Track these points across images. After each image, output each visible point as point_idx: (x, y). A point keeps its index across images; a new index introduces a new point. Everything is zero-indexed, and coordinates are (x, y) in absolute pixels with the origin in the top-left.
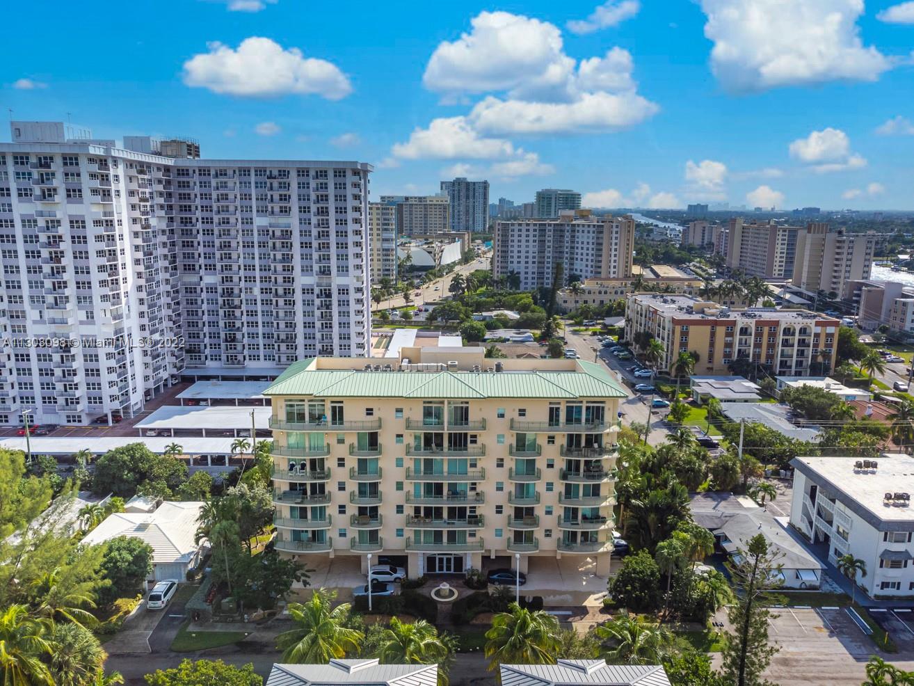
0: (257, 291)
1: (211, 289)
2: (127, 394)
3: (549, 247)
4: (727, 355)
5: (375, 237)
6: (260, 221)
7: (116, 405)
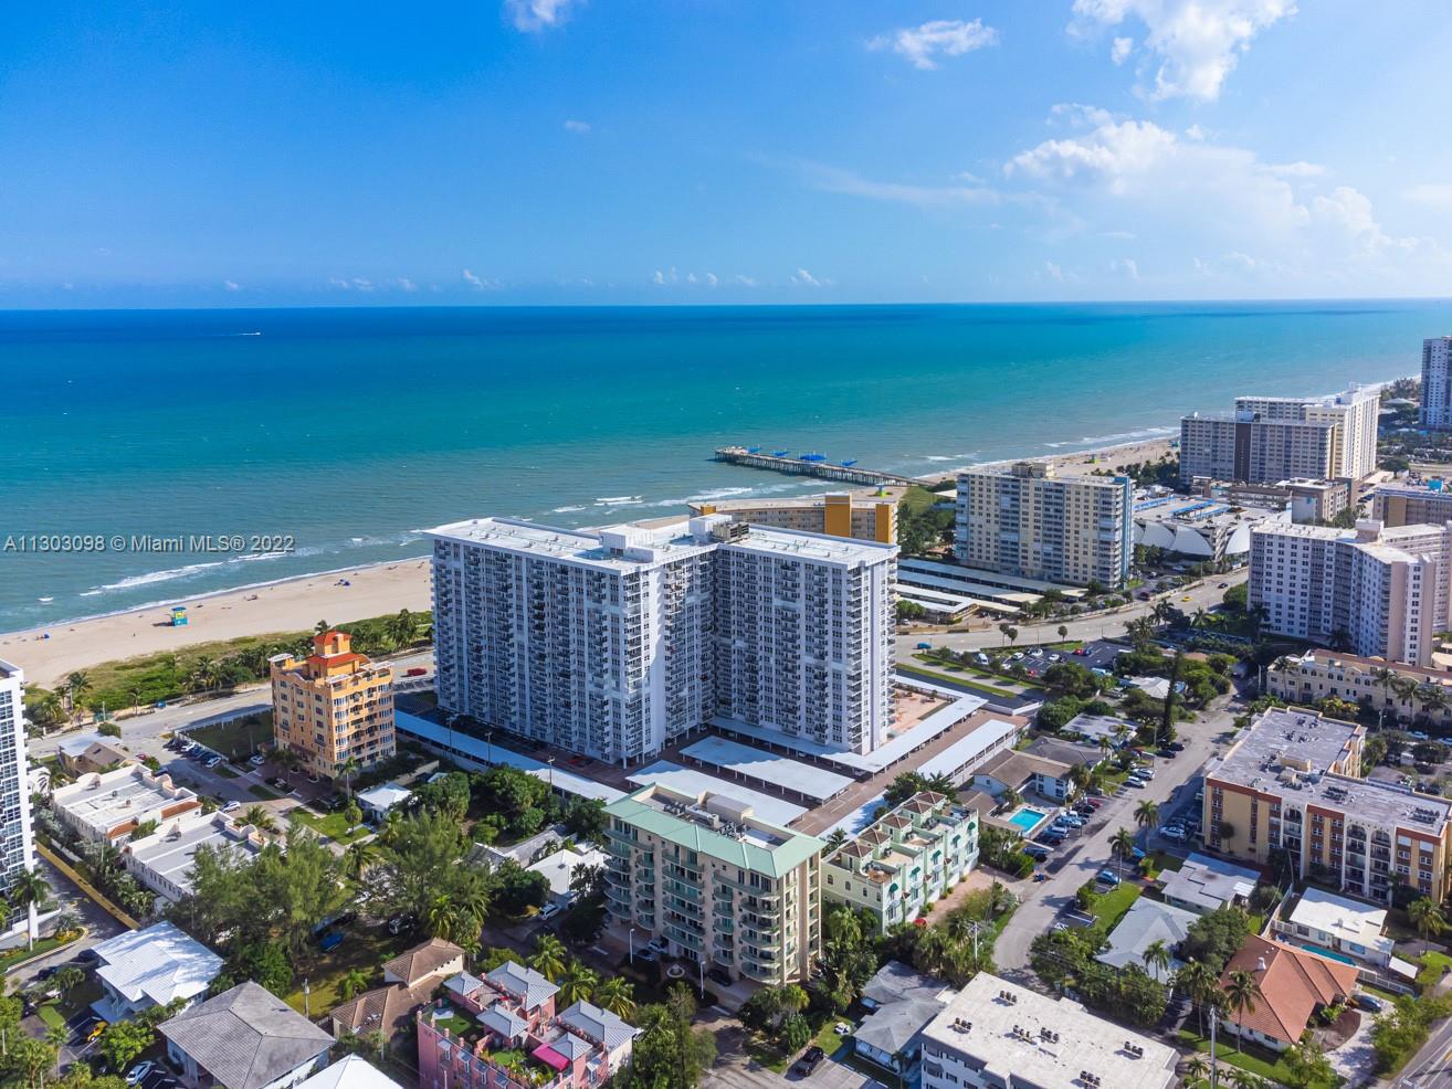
0: (772, 661)
1: (740, 652)
2: (641, 744)
3: (1329, 575)
4: (1274, 840)
5: (1091, 524)
6: (777, 602)
7: (629, 753)
